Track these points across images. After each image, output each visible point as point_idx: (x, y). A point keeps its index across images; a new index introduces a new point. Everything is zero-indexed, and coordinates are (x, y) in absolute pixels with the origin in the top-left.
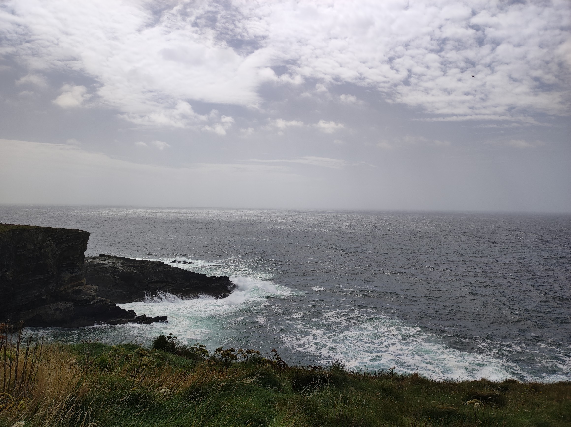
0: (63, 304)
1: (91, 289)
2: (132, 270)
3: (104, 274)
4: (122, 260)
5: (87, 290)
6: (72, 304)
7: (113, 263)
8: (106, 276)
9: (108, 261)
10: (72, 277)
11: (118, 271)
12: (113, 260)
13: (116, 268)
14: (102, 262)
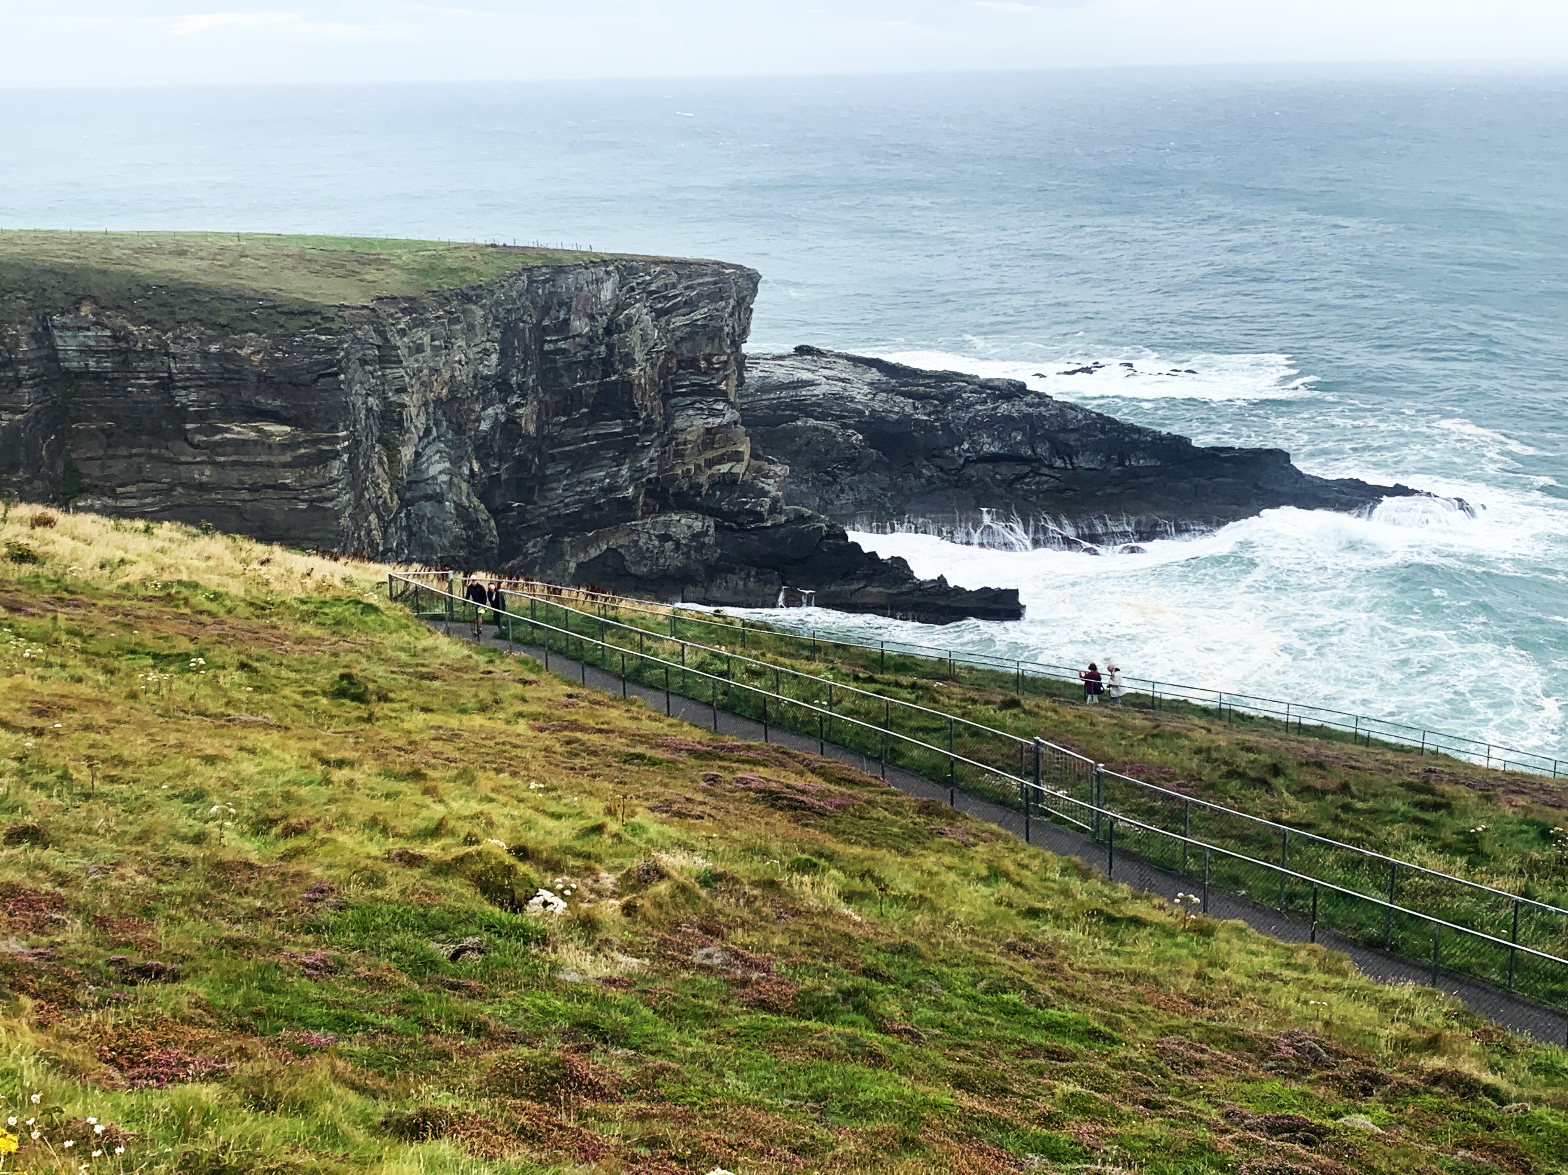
0: (683, 521)
1: (767, 476)
2: (908, 410)
3: (812, 422)
4: (874, 370)
5: (755, 478)
6: (711, 522)
7: (843, 380)
8: (816, 429)
9: (827, 372)
10: (708, 431)
11: (861, 413)
12: (842, 369)
13: (852, 399)
14: (806, 376)
